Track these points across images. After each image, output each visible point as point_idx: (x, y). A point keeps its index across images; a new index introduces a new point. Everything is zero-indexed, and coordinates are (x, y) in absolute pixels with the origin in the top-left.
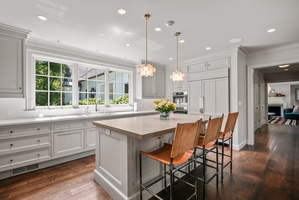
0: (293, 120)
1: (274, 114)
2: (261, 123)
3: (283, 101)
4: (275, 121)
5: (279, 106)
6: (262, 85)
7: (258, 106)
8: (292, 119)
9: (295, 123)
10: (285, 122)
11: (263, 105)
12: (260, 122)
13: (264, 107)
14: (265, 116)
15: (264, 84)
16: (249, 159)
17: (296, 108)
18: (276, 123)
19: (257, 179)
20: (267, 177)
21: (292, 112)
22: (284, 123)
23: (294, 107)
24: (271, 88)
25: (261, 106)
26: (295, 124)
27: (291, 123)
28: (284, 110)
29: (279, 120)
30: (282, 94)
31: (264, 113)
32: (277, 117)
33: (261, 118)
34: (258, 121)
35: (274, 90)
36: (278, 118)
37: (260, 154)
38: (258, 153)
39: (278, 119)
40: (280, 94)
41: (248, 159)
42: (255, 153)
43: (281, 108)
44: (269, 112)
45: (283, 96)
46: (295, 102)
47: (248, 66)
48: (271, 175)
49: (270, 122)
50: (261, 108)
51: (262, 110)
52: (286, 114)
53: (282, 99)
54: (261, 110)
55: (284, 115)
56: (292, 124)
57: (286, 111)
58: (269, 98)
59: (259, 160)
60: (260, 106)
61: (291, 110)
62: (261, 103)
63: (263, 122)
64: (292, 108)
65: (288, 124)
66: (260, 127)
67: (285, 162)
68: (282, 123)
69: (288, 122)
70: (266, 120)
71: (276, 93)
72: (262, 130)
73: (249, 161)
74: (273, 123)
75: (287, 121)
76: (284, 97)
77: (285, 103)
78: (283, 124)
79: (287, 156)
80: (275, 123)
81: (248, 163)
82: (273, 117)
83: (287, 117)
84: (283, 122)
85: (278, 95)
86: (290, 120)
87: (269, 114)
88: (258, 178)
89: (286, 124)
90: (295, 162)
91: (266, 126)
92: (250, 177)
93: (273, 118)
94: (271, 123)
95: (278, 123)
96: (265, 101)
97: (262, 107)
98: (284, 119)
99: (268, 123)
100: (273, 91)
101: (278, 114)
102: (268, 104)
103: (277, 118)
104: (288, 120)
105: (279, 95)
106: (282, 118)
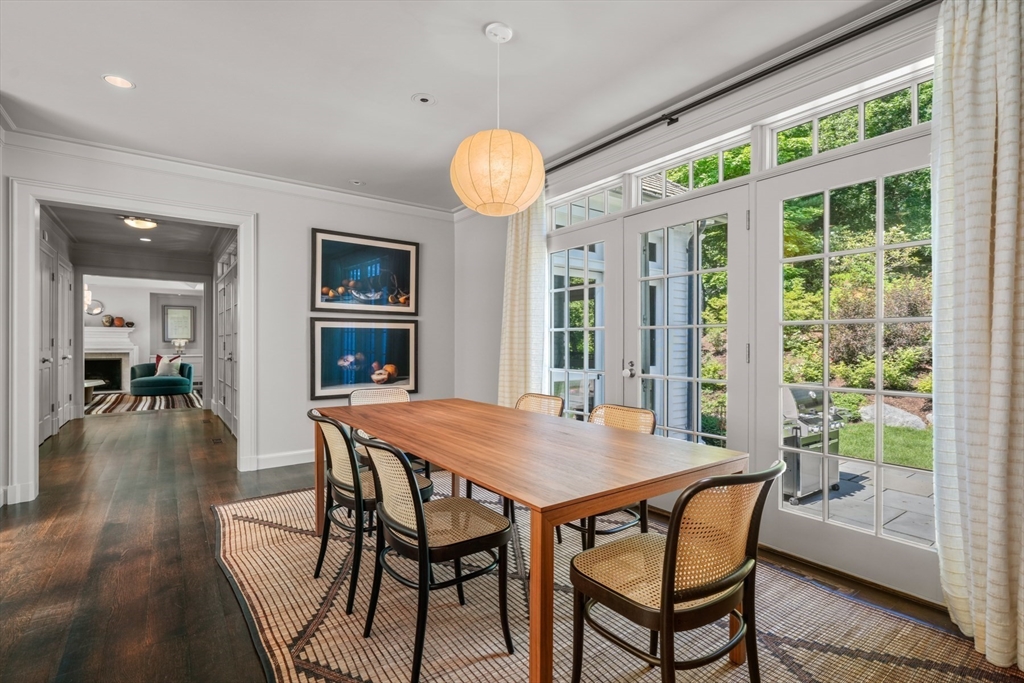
0: (158, 398)
1: (101, 382)
2: (60, 416)
3: (128, 340)
4: (104, 407)
5: (118, 357)
6: (66, 277)
7: (48, 355)
8: (153, 396)
9: (163, 403)
10: (137, 406)
11: (65, 349)
12: (57, 414)
13: (70, 357)
14: (71, 392)
15: (72, 276)
16: (23, 556)
17: (165, 361)
18: (110, 412)
19: (69, 608)
20: (104, 582)
21: (153, 374)
22: (133, 408)
23: (159, 358)
24: (92, 296)
25: (60, 356)
26: (162, 408)
27: (152, 406)
28: (133, 369)
29: (118, 401)
30: (127, 320)
31: (69, 380)
32: (110, 394)
33: (60, 399)
34: (47, 408)
35: (103, 306)
36: (112, 398)
37: (67, 519)
38: (58, 521)
39: (113, 400)
40: (121, 319)
41: (19, 556)
42: (49, 524)
43: (123, 363)
44: (86, 378)
45: (130, 325)
46: (162, 344)
47: (16, 185)
48: (118, 569)
49: (88, 412)
50: (60, 361)
51: (63, 368)
52: (138, 382)
53: (127, 335)
54: (60, 368)
55: (134, 386)
56: (157, 408)
57: (138, 371)
58: (86, 329)
59: (65, 543)
60: (55, 354)
61: (151, 369)
62: (60, 344)
63: (66, 412)
64: (154, 361)
65: (145, 409)
66: (54, 434)
67: (153, 514)
68: (129, 410)
69: (146, 402)
70: (76, 403)
71: (107, 312)
72: (64, 441)
73: (23, 563)
74: (100, 412)
75: (141, 401)
76: (131, 329)
77: (136, 348)
78: (131, 412)
79: (155, 496)
80: (104, 412)
81: (21, 569)
82: (97, 395)
83: (140, 391)
84: (132, 406)
85: (112, 322)
86: (149, 398)
87: (88, 384)
88: (69, 603)
89: (139, 409)
90: (178, 503)
91: (78, 423)
92: (36, 616)
93: (98, 398)
94: (94, 413)
95: (116, 411)
96: (72, 338)
97: (64, 358)
98: (133, 398)
99: (82, 416)
100: (98, 306)
101: (114, 383)
102: (85, 351)
103: (109, 397)
104: (144, 398)
105: (116, 322)
106: (126, 397)
